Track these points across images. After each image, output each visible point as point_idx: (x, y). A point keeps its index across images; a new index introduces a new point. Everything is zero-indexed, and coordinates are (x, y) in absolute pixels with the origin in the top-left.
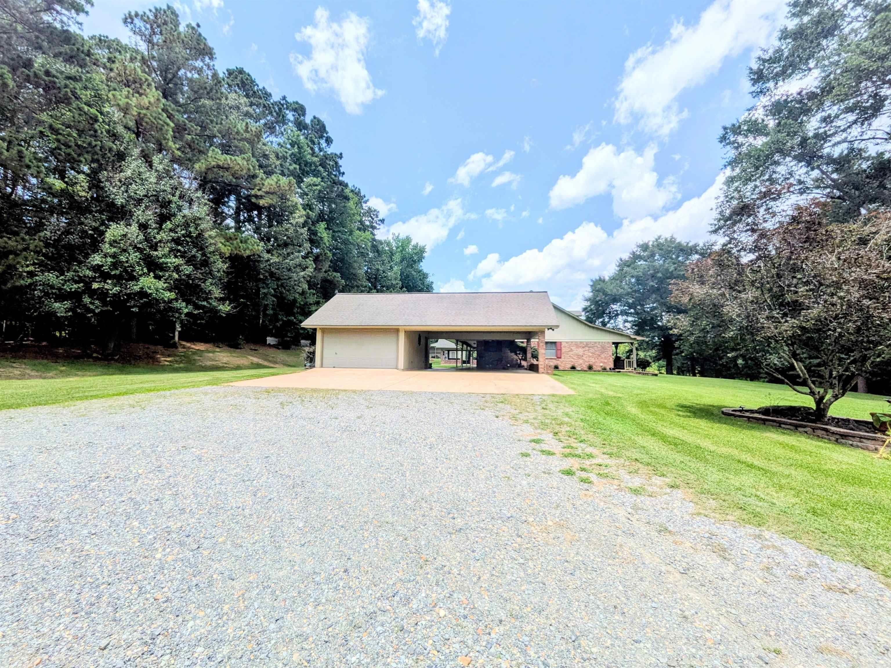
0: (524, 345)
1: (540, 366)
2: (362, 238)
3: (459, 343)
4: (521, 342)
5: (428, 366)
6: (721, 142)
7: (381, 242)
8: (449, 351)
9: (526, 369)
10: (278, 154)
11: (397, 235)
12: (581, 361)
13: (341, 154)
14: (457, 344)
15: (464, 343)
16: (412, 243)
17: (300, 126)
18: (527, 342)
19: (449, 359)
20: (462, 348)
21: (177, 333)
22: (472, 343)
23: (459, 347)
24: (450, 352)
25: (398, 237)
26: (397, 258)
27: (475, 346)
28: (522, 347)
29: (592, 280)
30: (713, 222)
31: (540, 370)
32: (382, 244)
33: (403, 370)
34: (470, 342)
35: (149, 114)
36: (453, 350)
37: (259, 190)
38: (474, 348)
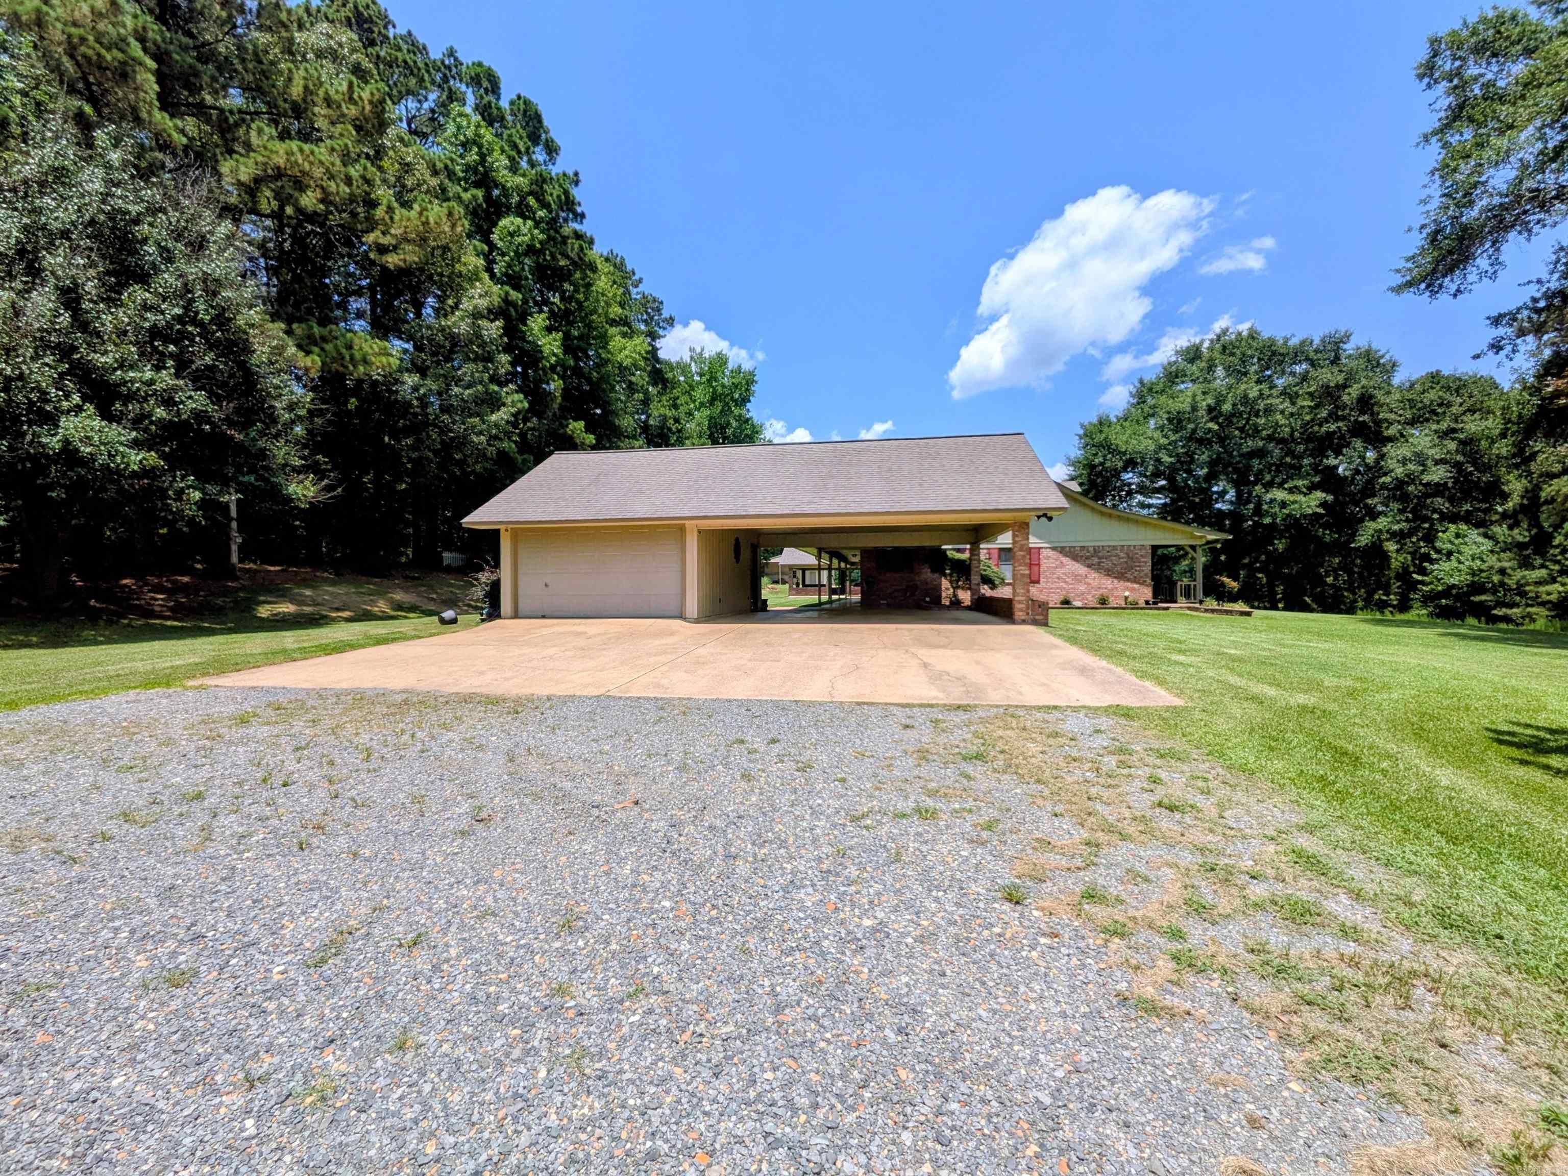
0: (965, 556)
1: (1017, 606)
2: (627, 352)
3: (823, 555)
4: (954, 551)
5: (759, 604)
6: (1421, 77)
7: (668, 363)
8: (804, 570)
9: (968, 608)
10: (434, 165)
11: (698, 350)
12: (1082, 588)
13: (576, 174)
14: (819, 557)
15: (834, 554)
16: (730, 366)
17: (490, 116)
18: (971, 550)
19: (804, 585)
20: (830, 565)
21: (234, 548)
22: (849, 554)
23: (825, 561)
24: (807, 573)
25: (701, 354)
26: (700, 394)
27: (857, 559)
28: (961, 562)
29: (1082, 426)
30: (1402, 264)
31: (1019, 614)
32: (672, 369)
33: (697, 621)
34: (844, 552)
35: (91, 38)
36: (811, 568)
37: (384, 233)
38: (853, 564)
